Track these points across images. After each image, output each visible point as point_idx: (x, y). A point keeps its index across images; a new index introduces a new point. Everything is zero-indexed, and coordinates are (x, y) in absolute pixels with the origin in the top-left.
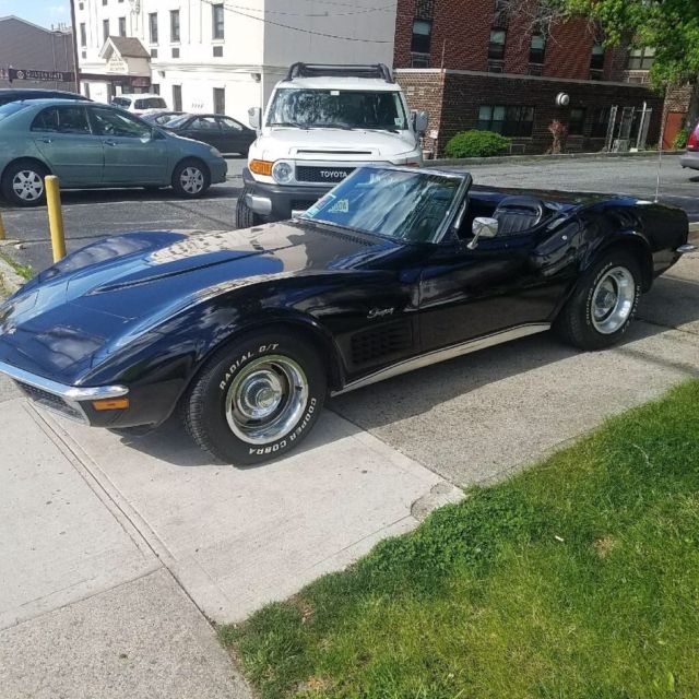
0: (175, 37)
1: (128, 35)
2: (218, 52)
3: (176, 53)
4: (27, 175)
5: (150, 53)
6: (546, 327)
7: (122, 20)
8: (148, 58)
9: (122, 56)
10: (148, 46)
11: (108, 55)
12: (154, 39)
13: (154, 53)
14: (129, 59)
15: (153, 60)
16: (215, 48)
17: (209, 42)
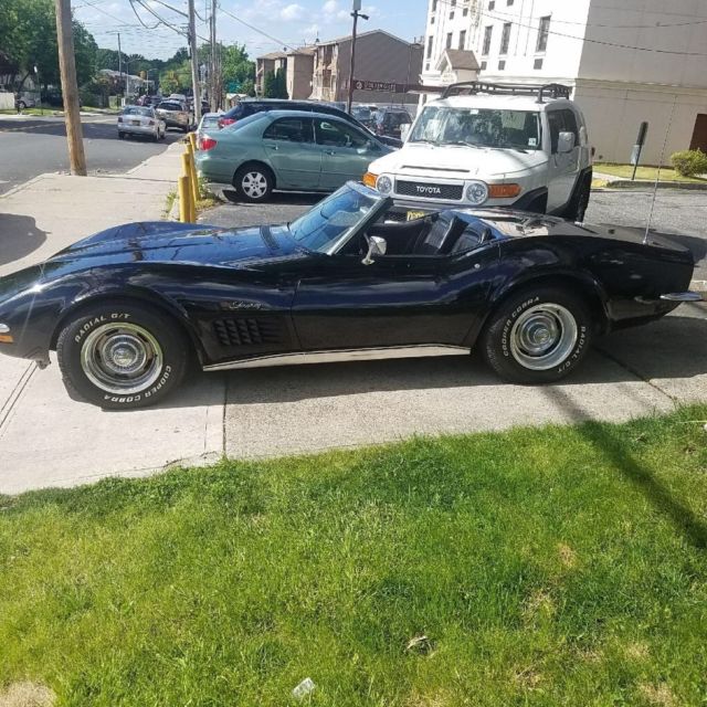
0: (504, 49)
1: (466, 48)
2: (538, 64)
3: (502, 65)
4: (254, 176)
5: (480, 65)
6: (466, 352)
7: (463, 32)
8: (478, 70)
9: (454, 68)
10: (480, 59)
11: (443, 67)
12: (486, 50)
13: (484, 65)
14: (459, 71)
15: (482, 72)
16: (536, 61)
17: (533, 54)
